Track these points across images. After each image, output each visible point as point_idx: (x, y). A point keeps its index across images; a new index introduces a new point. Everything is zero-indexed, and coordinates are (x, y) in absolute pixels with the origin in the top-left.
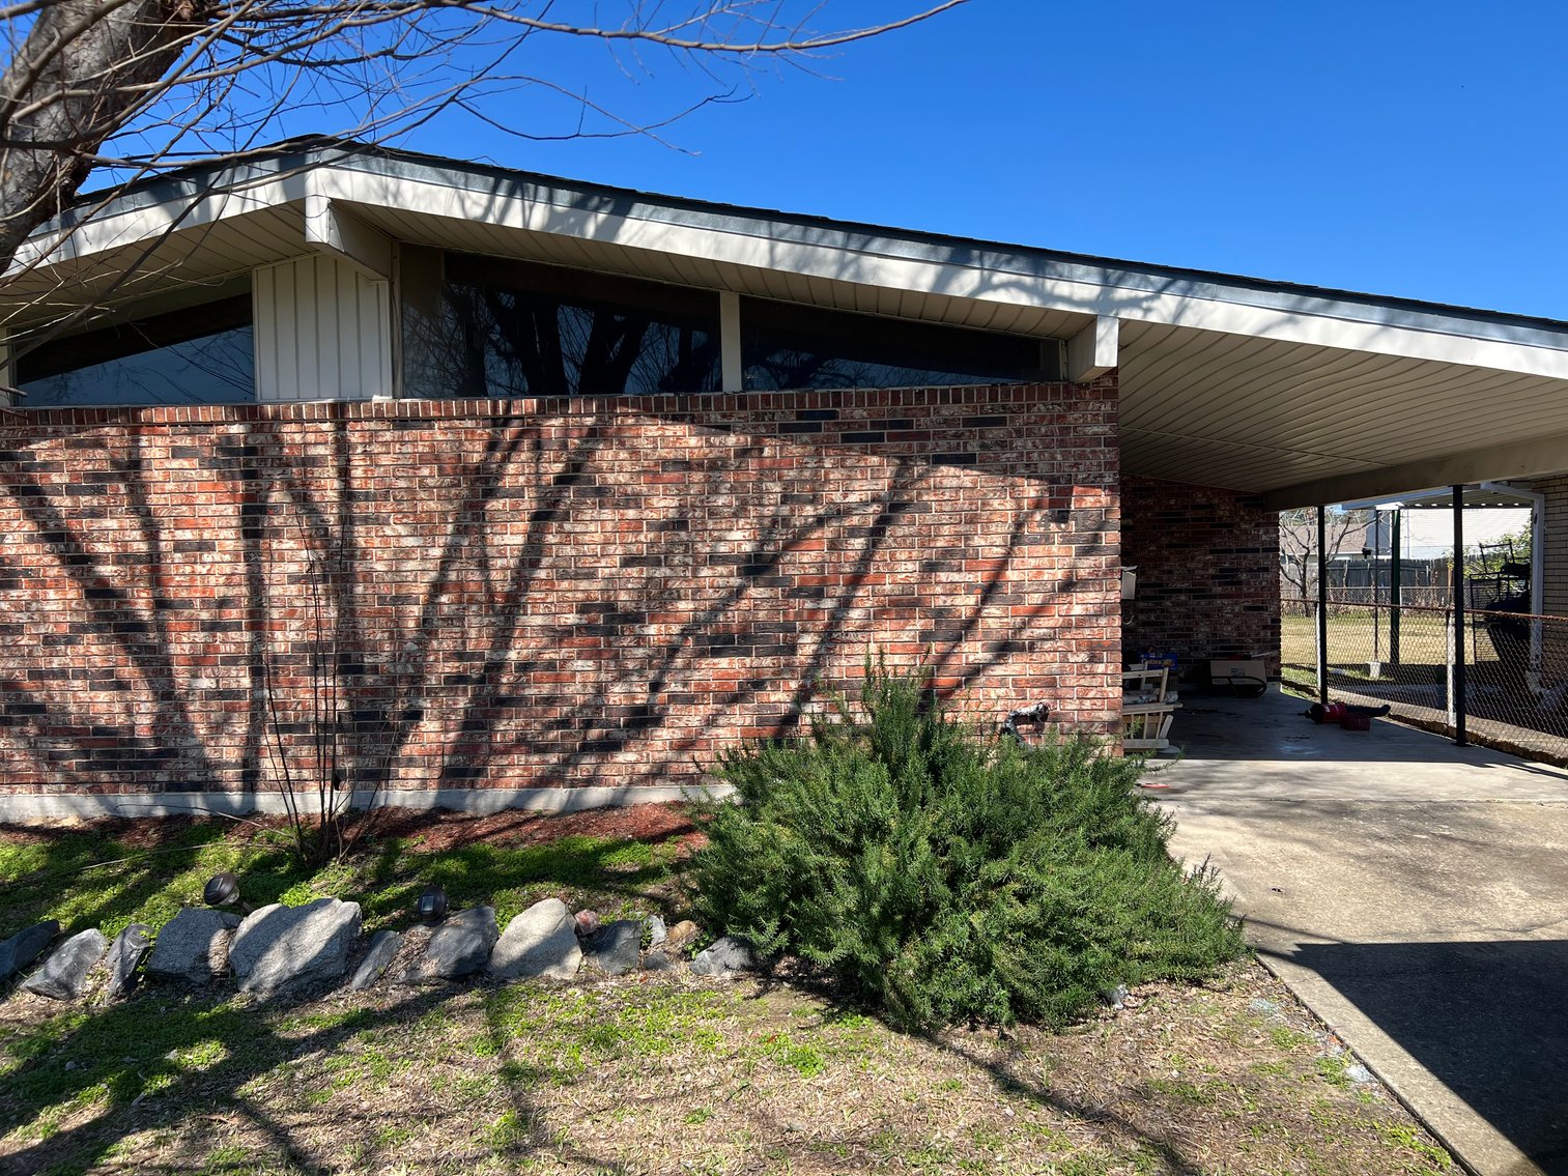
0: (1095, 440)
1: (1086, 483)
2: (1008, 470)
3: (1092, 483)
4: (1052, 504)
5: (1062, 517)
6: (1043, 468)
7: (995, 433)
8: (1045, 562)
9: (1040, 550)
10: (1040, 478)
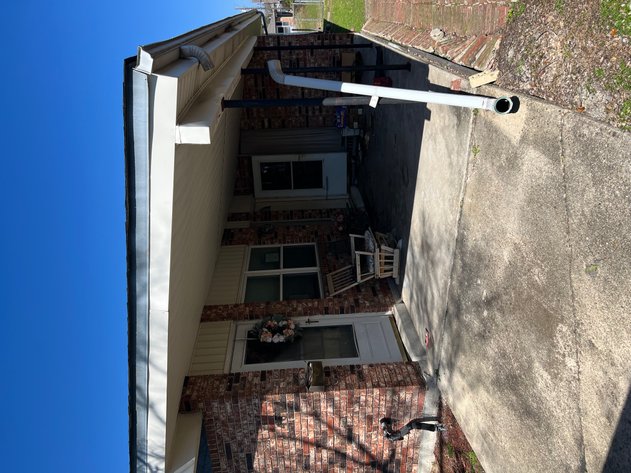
0: (235, 408)
1: (259, 410)
2: (254, 441)
3: (259, 408)
4: (272, 423)
5: (279, 419)
6: (252, 428)
7: (234, 447)
8: (304, 423)
9: (297, 427)
10: (258, 429)
